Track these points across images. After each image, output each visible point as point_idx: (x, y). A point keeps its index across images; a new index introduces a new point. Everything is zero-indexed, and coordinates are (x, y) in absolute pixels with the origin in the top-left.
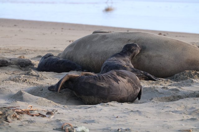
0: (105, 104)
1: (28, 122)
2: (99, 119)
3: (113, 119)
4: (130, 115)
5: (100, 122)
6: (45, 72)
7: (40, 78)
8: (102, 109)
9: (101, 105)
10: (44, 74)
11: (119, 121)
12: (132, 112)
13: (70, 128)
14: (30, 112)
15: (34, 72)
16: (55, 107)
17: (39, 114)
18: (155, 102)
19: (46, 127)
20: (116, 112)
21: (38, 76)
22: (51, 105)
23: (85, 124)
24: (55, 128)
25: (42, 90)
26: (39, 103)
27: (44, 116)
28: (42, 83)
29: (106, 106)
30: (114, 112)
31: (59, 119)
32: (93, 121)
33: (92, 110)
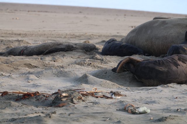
0: (165, 85)
1: (92, 103)
2: (159, 100)
3: (173, 99)
5: (160, 103)
6: (109, 56)
7: (104, 62)
8: (162, 91)
9: (162, 87)
10: (108, 58)
11: (178, 101)
13: (132, 108)
14: (94, 94)
15: (98, 56)
16: (119, 89)
17: (103, 95)
19: (110, 108)
20: (175, 93)
21: (102, 60)
22: (115, 87)
23: (147, 105)
24: (118, 109)
25: (106, 73)
26: (103, 85)
27: (108, 98)
28: (106, 67)
29: (167, 88)
30: (174, 93)
31: (122, 100)
32: (154, 102)
33: (153, 91)
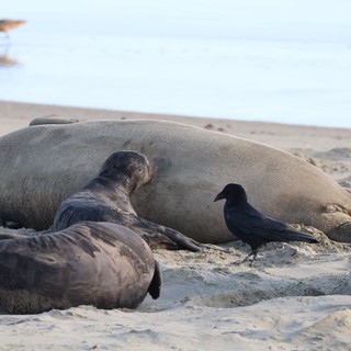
0: (63, 312)
4: (129, 341)
8: (53, 326)
9: (53, 315)
12: (134, 335)
18: (196, 307)
20: (92, 334)
29: (66, 318)
30: (87, 334)
33: (28, 327)
